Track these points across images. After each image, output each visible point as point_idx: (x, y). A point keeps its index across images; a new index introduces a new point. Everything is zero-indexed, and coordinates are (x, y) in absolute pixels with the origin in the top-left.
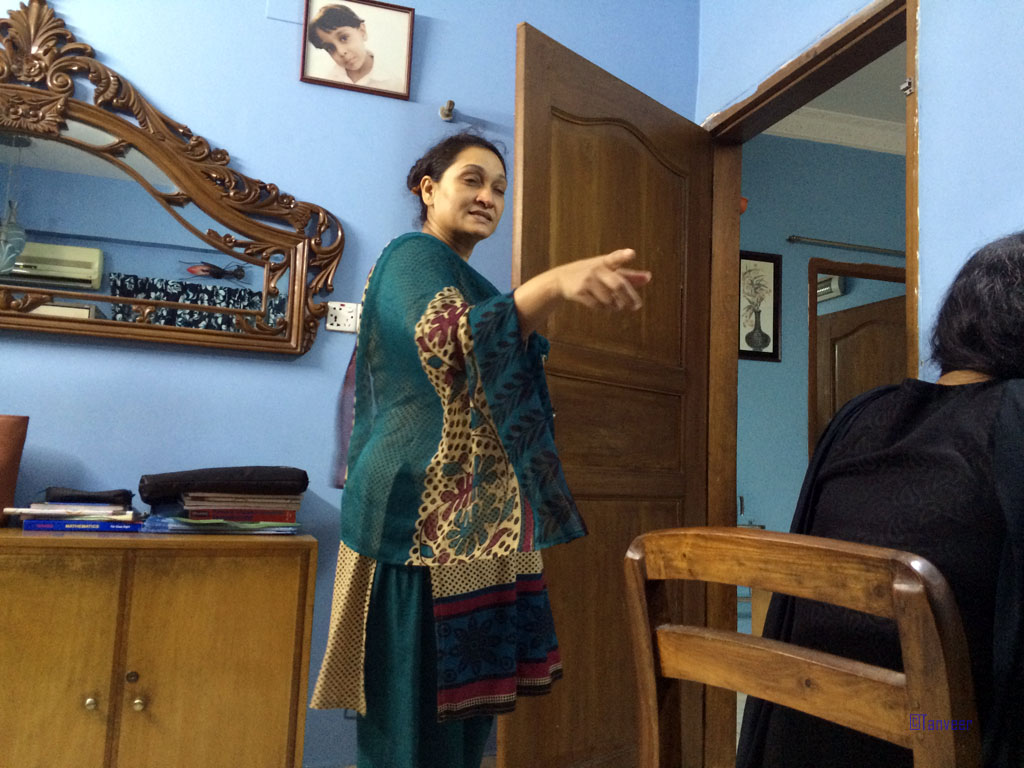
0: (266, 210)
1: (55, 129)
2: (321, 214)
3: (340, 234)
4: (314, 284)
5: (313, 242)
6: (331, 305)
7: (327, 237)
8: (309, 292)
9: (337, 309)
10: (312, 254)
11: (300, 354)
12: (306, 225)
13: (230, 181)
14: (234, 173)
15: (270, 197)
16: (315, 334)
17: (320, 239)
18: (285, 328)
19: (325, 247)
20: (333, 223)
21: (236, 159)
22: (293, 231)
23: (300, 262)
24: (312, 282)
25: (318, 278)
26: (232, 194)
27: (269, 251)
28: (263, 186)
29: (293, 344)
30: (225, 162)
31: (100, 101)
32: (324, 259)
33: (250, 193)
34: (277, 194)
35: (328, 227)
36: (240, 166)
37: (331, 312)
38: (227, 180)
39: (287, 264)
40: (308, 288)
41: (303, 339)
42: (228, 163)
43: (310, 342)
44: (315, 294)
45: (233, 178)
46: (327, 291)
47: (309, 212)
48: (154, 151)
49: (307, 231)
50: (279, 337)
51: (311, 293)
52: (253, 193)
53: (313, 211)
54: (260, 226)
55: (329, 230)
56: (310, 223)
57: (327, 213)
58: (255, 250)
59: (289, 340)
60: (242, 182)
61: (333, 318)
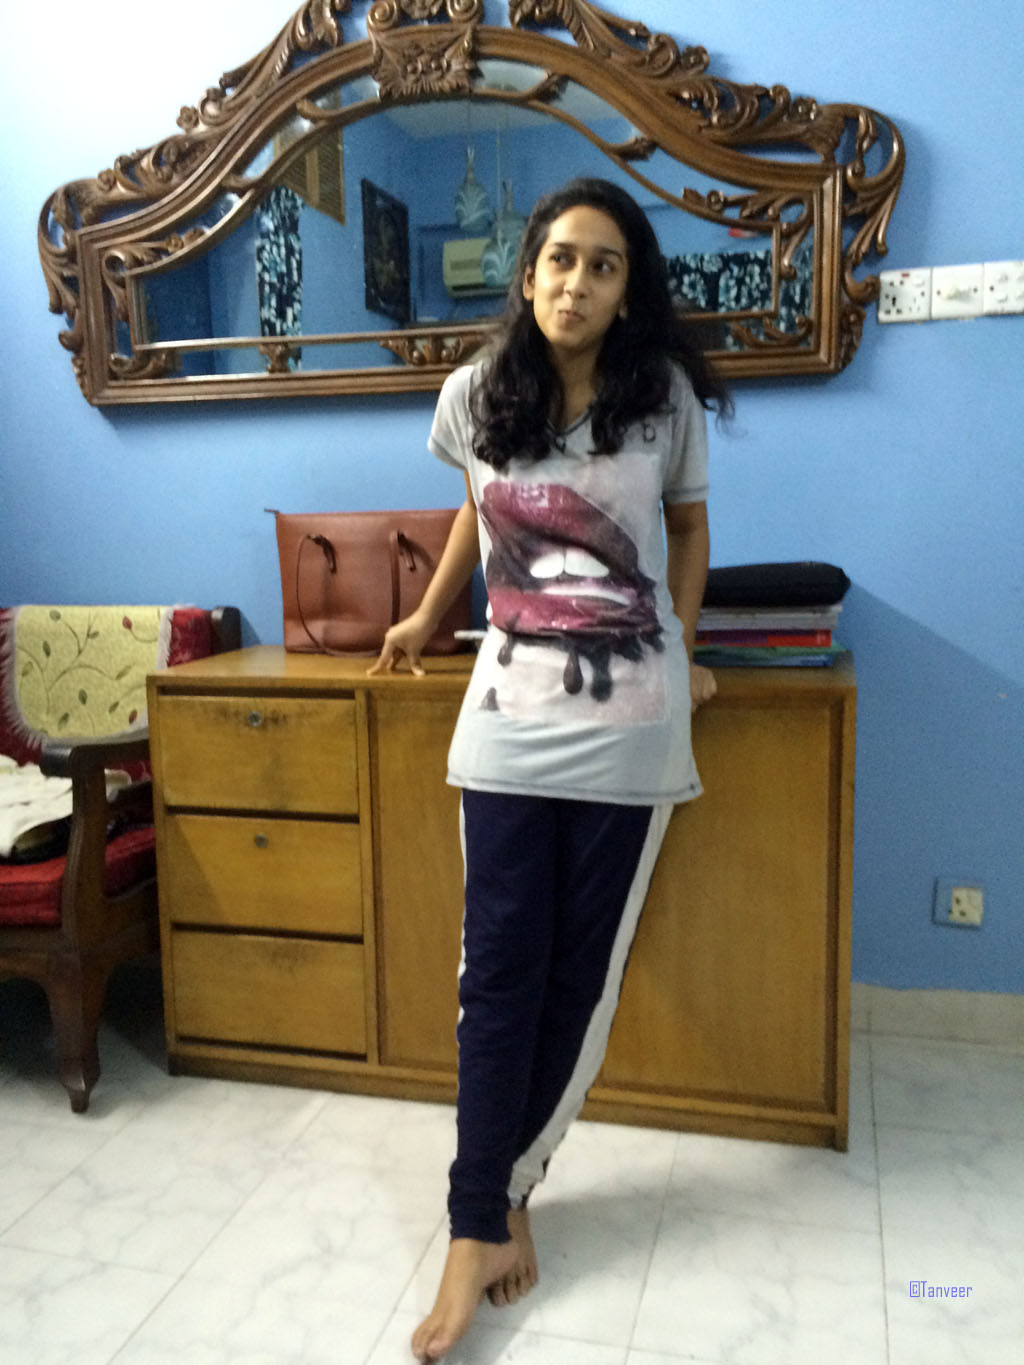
0: (770, 134)
1: (465, 82)
2: (861, 119)
3: (896, 147)
4: (854, 246)
5: (849, 173)
6: (886, 277)
7: (873, 160)
8: (847, 262)
9: (897, 283)
10: (849, 193)
11: (837, 372)
12: (836, 144)
13: (711, 98)
14: (715, 82)
15: (776, 111)
16: (860, 335)
17: (863, 165)
18: (809, 331)
19: (873, 175)
20: (884, 129)
21: (720, 56)
22: (815, 160)
23: (831, 213)
24: (851, 243)
25: (861, 234)
26: (715, 119)
27: (779, 204)
28: (762, 94)
29: (823, 356)
30: (701, 67)
31: (517, 18)
32: (869, 199)
33: (743, 110)
34: (787, 101)
35: (874, 140)
36: (726, 68)
37: (885, 290)
38: (706, 96)
39: (808, 222)
40: (844, 257)
41: (840, 344)
42: (707, 66)
43: (851, 347)
44: (855, 266)
45: (714, 92)
46: (877, 255)
47: (840, 120)
48: (597, 79)
49: (839, 155)
50: (802, 348)
51: (849, 265)
52: (748, 109)
53: (847, 116)
54: (763, 164)
55: (877, 146)
56: (844, 141)
57: (871, 114)
58: (755, 208)
59: (817, 351)
60: (730, 95)
61: (890, 301)
